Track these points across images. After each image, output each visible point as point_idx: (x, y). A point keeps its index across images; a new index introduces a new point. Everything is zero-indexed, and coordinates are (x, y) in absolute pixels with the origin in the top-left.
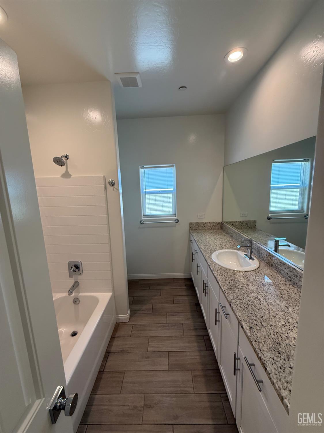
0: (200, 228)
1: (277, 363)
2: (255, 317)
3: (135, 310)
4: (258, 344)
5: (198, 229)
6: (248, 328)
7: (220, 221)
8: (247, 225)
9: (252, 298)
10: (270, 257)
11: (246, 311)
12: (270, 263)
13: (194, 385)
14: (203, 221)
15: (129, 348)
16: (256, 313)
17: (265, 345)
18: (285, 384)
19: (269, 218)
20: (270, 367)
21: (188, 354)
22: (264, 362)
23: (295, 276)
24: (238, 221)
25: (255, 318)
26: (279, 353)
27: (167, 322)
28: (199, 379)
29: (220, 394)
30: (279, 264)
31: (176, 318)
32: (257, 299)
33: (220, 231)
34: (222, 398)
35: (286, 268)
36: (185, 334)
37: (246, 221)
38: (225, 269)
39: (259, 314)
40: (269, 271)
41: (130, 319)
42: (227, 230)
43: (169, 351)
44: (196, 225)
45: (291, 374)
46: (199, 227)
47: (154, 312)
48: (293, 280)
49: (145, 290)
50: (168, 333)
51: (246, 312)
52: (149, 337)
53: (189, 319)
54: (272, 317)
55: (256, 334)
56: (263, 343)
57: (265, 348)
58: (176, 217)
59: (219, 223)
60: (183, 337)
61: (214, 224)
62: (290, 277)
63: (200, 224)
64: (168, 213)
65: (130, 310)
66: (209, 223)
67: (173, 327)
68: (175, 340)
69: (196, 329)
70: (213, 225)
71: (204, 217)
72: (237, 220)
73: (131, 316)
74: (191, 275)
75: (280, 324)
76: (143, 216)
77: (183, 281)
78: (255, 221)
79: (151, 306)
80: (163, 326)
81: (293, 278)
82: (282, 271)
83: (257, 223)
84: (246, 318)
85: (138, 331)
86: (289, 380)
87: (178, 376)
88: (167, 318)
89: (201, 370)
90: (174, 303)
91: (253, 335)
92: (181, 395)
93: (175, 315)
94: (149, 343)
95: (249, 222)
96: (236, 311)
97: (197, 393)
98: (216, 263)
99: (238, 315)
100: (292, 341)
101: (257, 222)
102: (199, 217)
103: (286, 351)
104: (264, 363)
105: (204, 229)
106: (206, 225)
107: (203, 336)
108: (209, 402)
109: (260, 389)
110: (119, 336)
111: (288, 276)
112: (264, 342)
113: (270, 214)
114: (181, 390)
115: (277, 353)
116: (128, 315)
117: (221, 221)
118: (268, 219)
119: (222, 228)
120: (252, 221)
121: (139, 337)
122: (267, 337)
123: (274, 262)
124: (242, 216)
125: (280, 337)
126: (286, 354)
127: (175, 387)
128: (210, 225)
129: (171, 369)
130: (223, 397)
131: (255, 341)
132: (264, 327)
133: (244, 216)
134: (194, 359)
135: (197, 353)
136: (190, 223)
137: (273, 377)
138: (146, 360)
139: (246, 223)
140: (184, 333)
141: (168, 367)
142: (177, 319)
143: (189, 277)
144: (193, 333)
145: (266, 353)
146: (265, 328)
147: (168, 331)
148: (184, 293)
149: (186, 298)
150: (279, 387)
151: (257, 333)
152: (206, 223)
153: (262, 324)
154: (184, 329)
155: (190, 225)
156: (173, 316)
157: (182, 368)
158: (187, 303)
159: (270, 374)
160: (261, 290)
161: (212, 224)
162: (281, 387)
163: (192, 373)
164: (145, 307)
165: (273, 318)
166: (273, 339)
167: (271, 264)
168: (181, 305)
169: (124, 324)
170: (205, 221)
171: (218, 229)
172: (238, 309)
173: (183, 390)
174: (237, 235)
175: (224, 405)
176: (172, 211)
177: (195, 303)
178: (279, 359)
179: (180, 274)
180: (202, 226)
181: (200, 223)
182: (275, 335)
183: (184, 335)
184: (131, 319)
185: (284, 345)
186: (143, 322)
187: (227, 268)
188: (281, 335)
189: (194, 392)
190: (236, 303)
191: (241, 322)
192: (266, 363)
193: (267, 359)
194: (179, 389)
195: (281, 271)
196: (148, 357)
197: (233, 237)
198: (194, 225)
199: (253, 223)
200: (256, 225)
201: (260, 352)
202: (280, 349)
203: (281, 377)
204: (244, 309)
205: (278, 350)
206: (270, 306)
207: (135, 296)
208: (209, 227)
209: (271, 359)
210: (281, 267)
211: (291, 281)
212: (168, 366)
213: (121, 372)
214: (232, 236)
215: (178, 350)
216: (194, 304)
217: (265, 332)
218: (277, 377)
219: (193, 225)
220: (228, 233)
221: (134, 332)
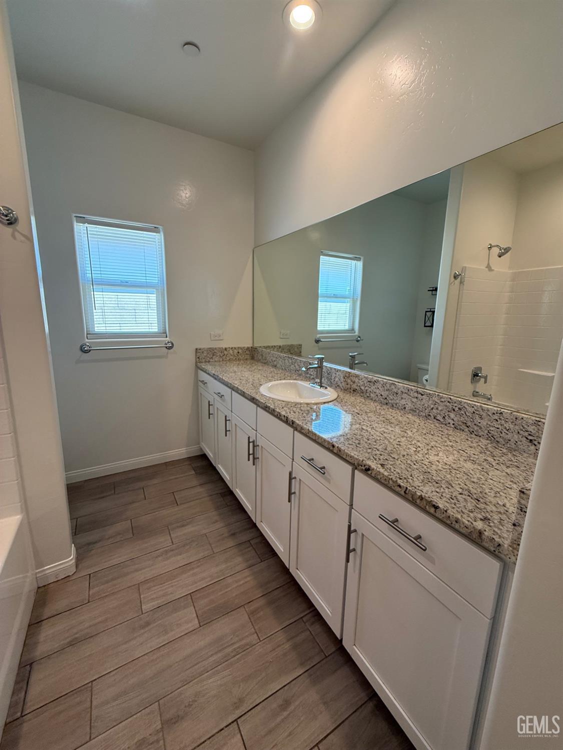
0: (216, 359)
1: (444, 495)
2: (377, 451)
3: (89, 544)
4: (405, 481)
5: (211, 360)
6: (380, 466)
7: (250, 345)
8: (290, 351)
9: (356, 431)
10: (351, 379)
11: (360, 448)
12: (350, 389)
13: (256, 628)
14: (221, 347)
15: (90, 626)
16: (375, 447)
17: (415, 479)
18: (472, 515)
19: (318, 341)
20: (441, 502)
21: (230, 580)
22: (429, 500)
23: (393, 395)
24: (277, 346)
25: (378, 453)
26: (437, 483)
27: (172, 542)
28: (262, 613)
29: (302, 618)
30: (366, 385)
31: (189, 529)
32: (364, 431)
33: (252, 361)
34: (307, 624)
35: (379, 387)
36: (216, 550)
37: (288, 346)
38: (293, 404)
39: (379, 446)
40: (353, 398)
41: (77, 567)
42: (264, 357)
43: (191, 592)
44: (208, 354)
45: (467, 501)
46: (214, 357)
47: (138, 533)
48: (390, 401)
49: (103, 497)
50: (181, 560)
51: (362, 449)
52: (139, 584)
53: (217, 521)
54: (396, 446)
55: (395, 471)
56: (411, 478)
57: (417, 483)
58: (167, 337)
59: (248, 348)
60: (214, 557)
61: (240, 351)
62: (386, 398)
63: (215, 351)
64: (148, 330)
65: (75, 546)
66: (232, 348)
67: (188, 547)
68: (198, 566)
69: (233, 534)
70: (239, 353)
71: (221, 338)
72: (276, 344)
73: (79, 560)
74: (201, 449)
75: (412, 451)
76: (87, 334)
77: (187, 463)
78: (300, 345)
79: (126, 524)
80: (166, 552)
81: (391, 398)
82: (372, 395)
83: (302, 349)
84: (367, 455)
85: (107, 582)
86: (470, 509)
87: (223, 627)
88: (170, 535)
89: (262, 596)
90: (178, 505)
91: (393, 473)
92: (237, 657)
93: (188, 524)
94: (142, 596)
95: (292, 346)
96: (347, 451)
97: (264, 639)
98: (273, 399)
99: (355, 455)
100: (438, 465)
101: (303, 346)
102: (213, 339)
103: (441, 478)
104: (431, 501)
105: (223, 360)
106: (226, 352)
107: (249, 541)
108: (288, 640)
109: (424, 547)
110: (55, 613)
111: (383, 398)
112: (411, 476)
113: (318, 335)
114: (235, 649)
115: (434, 483)
116: (72, 557)
117: (252, 346)
118: (316, 343)
119: (253, 358)
120: (297, 345)
121: (113, 593)
122: (409, 469)
123: (357, 385)
124: (282, 337)
125: (424, 466)
126: (444, 481)
127: (220, 651)
128: (233, 352)
129: (203, 624)
130: (307, 621)
131: (401, 479)
132: (397, 460)
133: (285, 337)
134: (243, 584)
135: (247, 573)
136: (196, 349)
137: (453, 513)
138: (142, 631)
139: (288, 348)
140: (212, 549)
141: (197, 622)
142: (193, 529)
143: (197, 455)
144: (231, 543)
145: (425, 489)
146: (399, 460)
147: (179, 557)
148: (195, 482)
149: (200, 490)
150: (468, 521)
151: (395, 469)
152: (226, 349)
153: (391, 456)
154: (211, 542)
155: (196, 352)
156: (183, 528)
157: (225, 610)
158: (205, 497)
159: (448, 511)
160: (361, 420)
161: (236, 351)
162: (469, 519)
163: (247, 610)
164: (111, 531)
165: (398, 446)
166: (417, 469)
167: (352, 389)
168: (192, 503)
169: (61, 582)
170: (224, 345)
171: (246, 359)
172: (348, 448)
173: (239, 647)
174: (286, 361)
175: (312, 632)
176: (156, 325)
177: (220, 493)
178: (442, 490)
179: (180, 452)
180: (220, 355)
181: (216, 349)
182: (416, 464)
183: (213, 552)
184: (80, 567)
185: (434, 473)
186: (115, 561)
187: (296, 403)
188: (422, 462)
189: (260, 639)
190: (340, 442)
191: (364, 461)
192: (432, 499)
193: (429, 494)
194: (230, 649)
195: (370, 394)
196: (148, 624)
197: (278, 366)
198: (205, 352)
199: (298, 348)
200: (302, 351)
201: (416, 490)
202: (434, 478)
203: (461, 508)
204: (357, 446)
205: (433, 480)
206: (384, 434)
207: (80, 517)
208: (232, 355)
209: (435, 493)
210: (370, 389)
211: (387, 404)
212: (196, 620)
213: (81, 690)
214: (276, 366)
215: (210, 581)
216: (219, 495)
217: (403, 465)
218: (457, 511)
219: (203, 352)
220: (266, 363)
221: (96, 589)
